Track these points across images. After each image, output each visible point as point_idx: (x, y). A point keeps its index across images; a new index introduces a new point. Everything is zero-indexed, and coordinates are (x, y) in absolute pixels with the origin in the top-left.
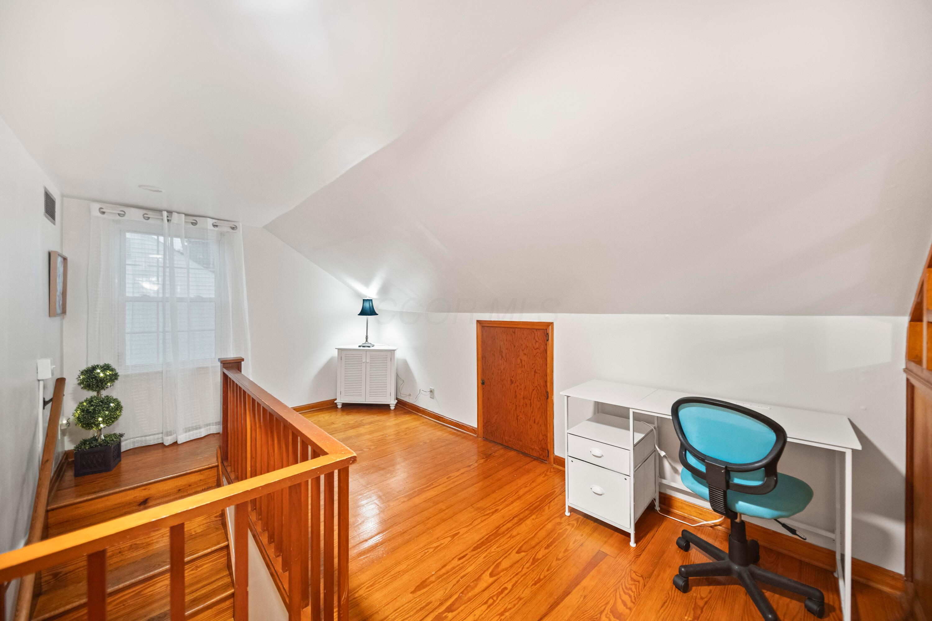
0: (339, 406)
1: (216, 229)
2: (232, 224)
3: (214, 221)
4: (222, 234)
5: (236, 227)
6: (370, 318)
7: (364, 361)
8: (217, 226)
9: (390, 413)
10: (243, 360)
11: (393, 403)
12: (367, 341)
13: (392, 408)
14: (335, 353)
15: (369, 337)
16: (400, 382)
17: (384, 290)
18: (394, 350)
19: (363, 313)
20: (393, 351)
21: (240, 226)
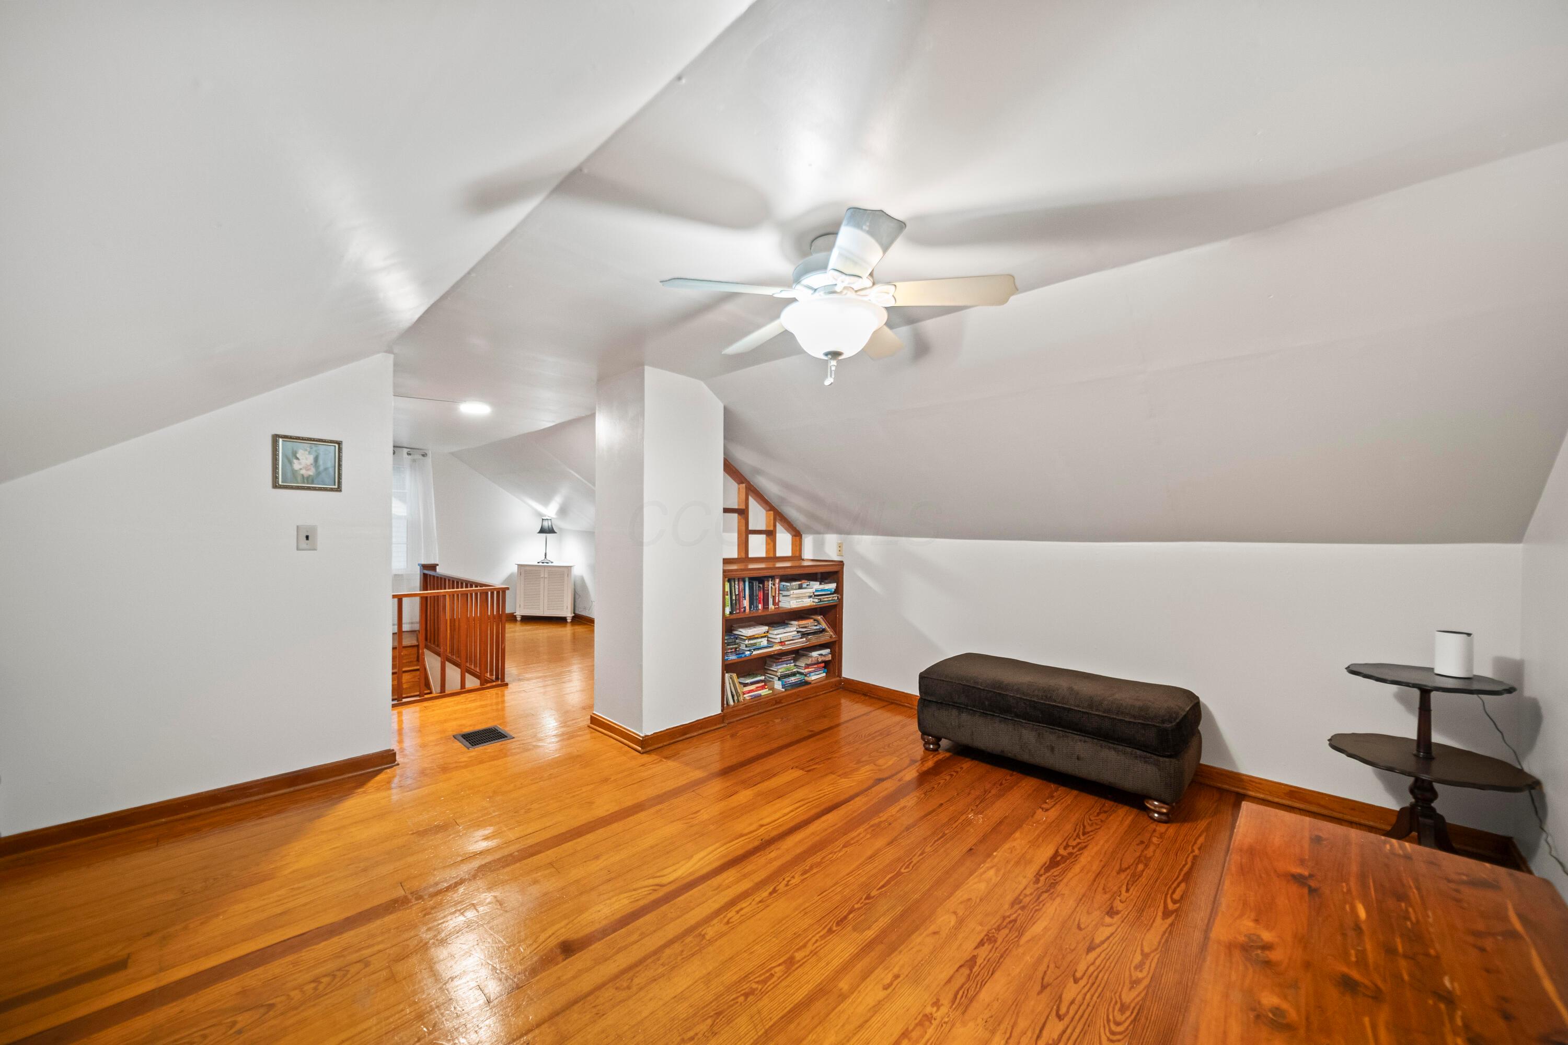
0: (519, 619)
1: (410, 457)
2: (422, 452)
3: (409, 450)
4: (414, 461)
5: (426, 454)
6: (549, 535)
7: (542, 576)
8: (410, 454)
9: (565, 626)
10: (438, 565)
11: (569, 615)
12: (545, 558)
13: (569, 620)
14: (515, 569)
15: (547, 554)
16: (577, 597)
17: (563, 511)
18: (571, 567)
19: (542, 531)
20: (569, 568)
21: (430, 454)
